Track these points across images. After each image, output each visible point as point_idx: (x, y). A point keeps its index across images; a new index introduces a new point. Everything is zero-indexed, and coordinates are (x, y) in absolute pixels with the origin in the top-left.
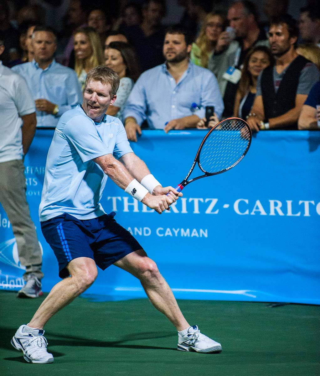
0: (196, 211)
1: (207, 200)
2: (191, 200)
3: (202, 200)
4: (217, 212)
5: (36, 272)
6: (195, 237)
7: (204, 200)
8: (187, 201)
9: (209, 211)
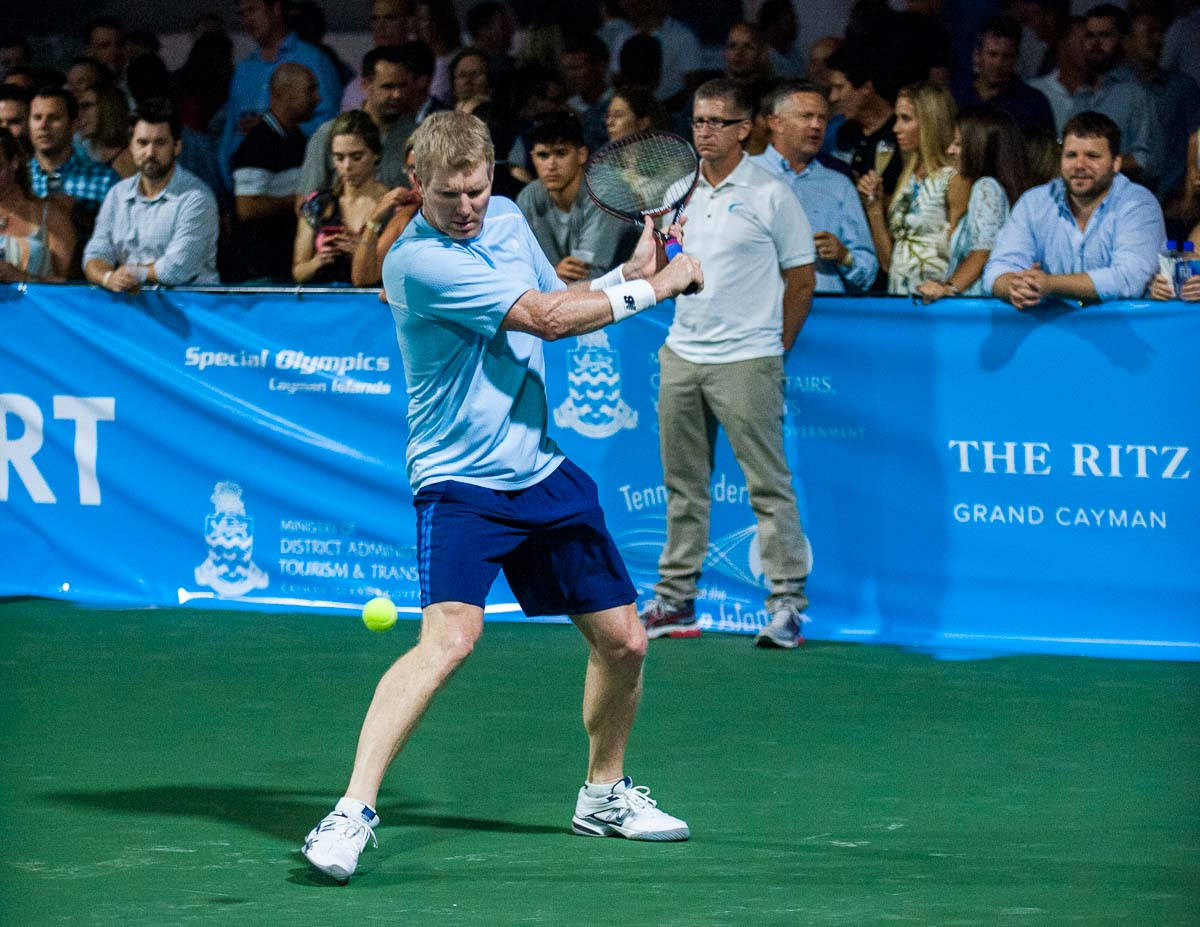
0: (1142, 472)
1: (1165, 449)
2: (1129, 448)
3: (1154, 449)
4: (1186, 475)
5: (795, 595)
6: (1139, 527)
7: (1159, 450)
8: (1122, 452)
9: (1168, 473)
